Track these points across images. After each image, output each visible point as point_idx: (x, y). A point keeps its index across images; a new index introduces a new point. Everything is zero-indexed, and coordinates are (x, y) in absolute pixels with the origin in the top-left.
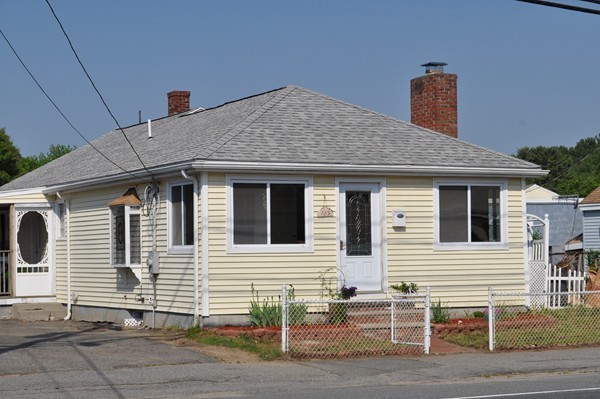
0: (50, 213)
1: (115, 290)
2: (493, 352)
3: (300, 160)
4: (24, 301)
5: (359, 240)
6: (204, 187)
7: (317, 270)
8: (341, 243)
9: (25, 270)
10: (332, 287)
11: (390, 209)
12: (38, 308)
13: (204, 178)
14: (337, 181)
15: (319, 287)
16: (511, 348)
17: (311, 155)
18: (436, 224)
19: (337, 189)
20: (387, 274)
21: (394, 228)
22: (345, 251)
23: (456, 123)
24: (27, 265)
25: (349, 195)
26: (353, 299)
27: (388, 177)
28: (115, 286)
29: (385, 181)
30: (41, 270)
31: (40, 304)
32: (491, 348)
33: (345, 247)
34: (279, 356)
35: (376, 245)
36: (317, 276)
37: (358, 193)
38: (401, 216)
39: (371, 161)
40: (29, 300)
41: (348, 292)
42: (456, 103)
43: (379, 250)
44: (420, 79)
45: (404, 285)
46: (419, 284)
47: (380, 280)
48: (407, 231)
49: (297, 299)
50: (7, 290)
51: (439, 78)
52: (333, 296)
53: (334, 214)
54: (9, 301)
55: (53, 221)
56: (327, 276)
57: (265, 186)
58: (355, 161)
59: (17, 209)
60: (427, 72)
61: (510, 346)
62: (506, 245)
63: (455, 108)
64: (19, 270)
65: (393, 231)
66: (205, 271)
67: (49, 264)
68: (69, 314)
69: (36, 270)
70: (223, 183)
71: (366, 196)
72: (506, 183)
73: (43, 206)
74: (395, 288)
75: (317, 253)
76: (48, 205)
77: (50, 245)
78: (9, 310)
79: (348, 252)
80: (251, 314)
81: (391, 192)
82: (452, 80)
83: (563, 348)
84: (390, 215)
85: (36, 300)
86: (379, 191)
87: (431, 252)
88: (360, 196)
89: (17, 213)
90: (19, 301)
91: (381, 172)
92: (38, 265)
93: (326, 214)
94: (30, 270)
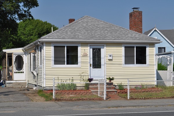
0: (24, 55)
1: (33, 79)
2: (129, 100)
3: (76, 38)
4: (16, 82)
5: (97, 64)
6: (44, 47)
7: (79, 73)
8: (90, 64)
9: (17, 73)
10: (84, 78)
11: (107, 54)
12: (19, 84)
13: (44, 44)
14: (89, 45)
15: (79, 78)
16: (135, 99)
17: (80, 37)
18: (123, 59)
19: (89, 47)
20: (106, 74)
21: (109, 60)
22: (92, 67)
23: (142, 26)
24: (17, 71)
25: (93, 49)
26: (92, 82)
27: (106, 44)
28: (33, 77)
29: (105, 45)
30: (22, 72)
31: (21, 83)
32: (128, 98)
33: (92, 66)
34: (51, 100)
35: (103, 65)
36: (79, 75)
37: (96, 49)
38: (110, 56)
39: (100, 39)
40: (17, 81)
41: (90, 80)
42: (142, 20)
43: (104, 66)
44: (131, 13)
45: (110, 78)
46: (115, 78)
47: (104, 76)
48: (113, 61)
49: (74, 82)
50: (11, 78)
51: (136, 12)
52: (84, 81)
53: (88, 55)
54: (11, 82)
55: (25, 58)
56: (82, 75)
57: (64, 47)
58: (94, 39)
59: (14, 54)
60: (133, 10)
61: (135, 98)
62: (148, 65)
63: (141, 22)
64: (15, 72)
65: (108, 61)
66: (44, 73)
67: (24, 71)
68: (27, 86)
69: (20, 72)
70: (50, 46)
71: (99, 50)
72: (148, 45)
73: (22, 53)
74: (107, 79)
75: (82, 68)
76: (24, 53)
77: (24, 65)
78: (12, 84)
79: (93, 67)
80: (57, 86)
81: (107, 48)
82: (140, 13)
83: (154, 99)
84: (107, 55)
85: (19, 82)
86: (104, 48)
87: (122, 67)
88: (97, 50)
89: (14, 55)
90: (15, 82)
91: (103, 42)
92: (21, 71)
93: (85, 55)
94: (18, 72)
